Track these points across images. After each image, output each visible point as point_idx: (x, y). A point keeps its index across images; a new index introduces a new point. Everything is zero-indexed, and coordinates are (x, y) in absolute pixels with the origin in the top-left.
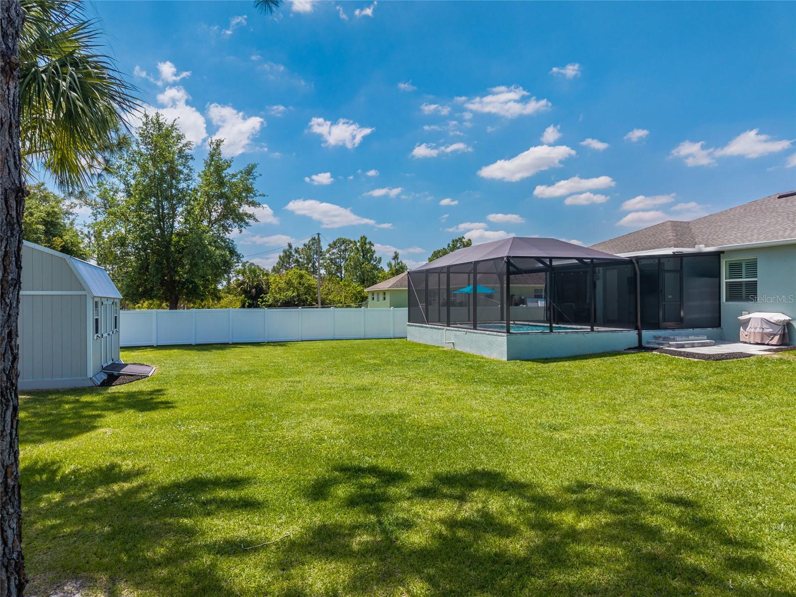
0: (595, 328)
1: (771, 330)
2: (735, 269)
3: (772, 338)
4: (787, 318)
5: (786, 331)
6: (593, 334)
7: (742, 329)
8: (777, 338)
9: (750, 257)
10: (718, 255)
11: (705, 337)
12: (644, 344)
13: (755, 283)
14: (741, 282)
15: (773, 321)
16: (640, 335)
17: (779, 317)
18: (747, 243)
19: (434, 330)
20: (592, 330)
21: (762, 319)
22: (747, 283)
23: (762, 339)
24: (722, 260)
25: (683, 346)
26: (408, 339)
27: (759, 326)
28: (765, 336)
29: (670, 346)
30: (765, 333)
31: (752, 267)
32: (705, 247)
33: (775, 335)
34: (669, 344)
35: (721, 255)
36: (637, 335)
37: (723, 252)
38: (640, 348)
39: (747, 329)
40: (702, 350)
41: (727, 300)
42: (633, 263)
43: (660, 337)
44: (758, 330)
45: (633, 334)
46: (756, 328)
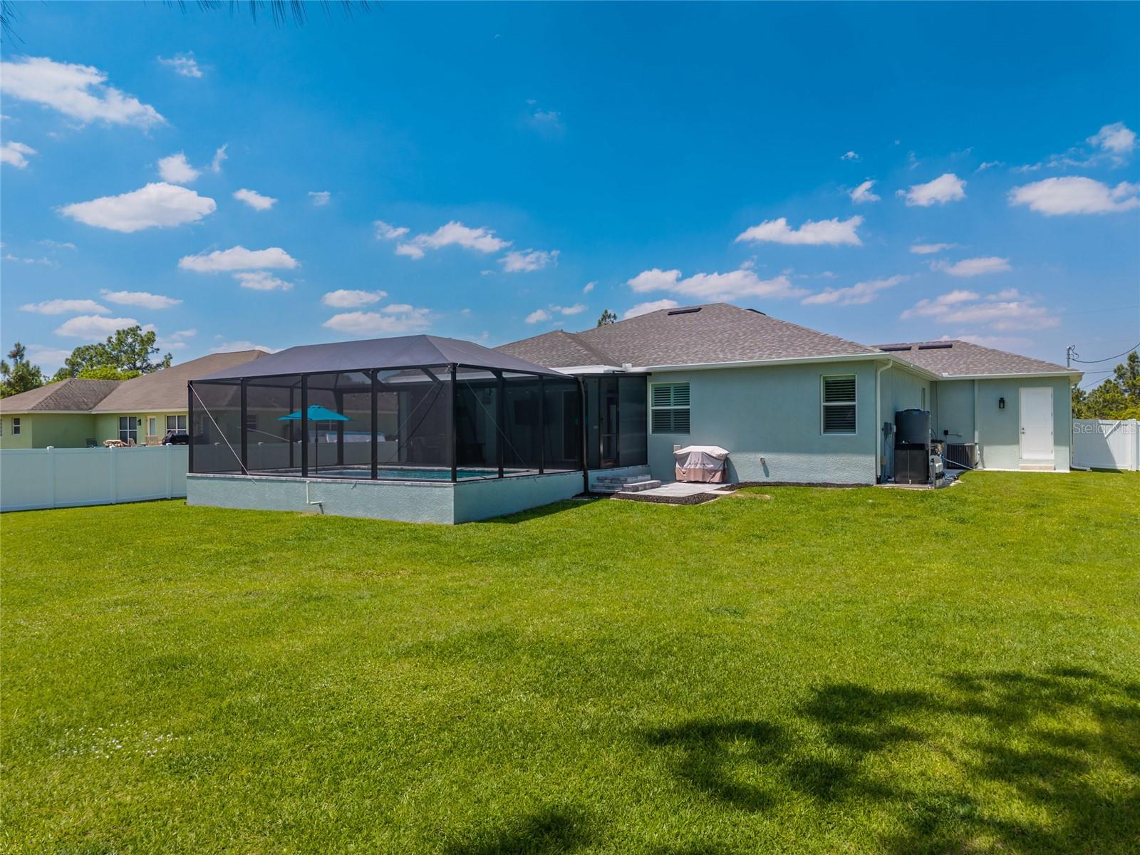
0: (545, 471)
1: (712, 466)
2: (662, 393)
3: (714, 475)
4: (727, 452)
5: (726, 467)
6: (543, 478)
7: (677, 466)
8: (719, 474)
9: (681, 380)
10: (644, 377)
11: (649, 477)
12: (590, 489)
13: (687, 412)
14: (670, 410)
15: (715, 456)
16: (586, 477)
17: (717, 451)
18: (680, 365)
19: (267, 484)
20: (541, 473)
21: (703, 454)
22: (677, 412)
23: (703, 477)
24: (648, 383)
25: (636, 489)
26: (190, 502)
27: (700, 462)
28: (706, 473)
29: (624, 489)
30: (707, 470)
31: (683, 392)
32: (633, 366)
33: (716, 471)
34: (623, 487)
35: (648, 377)
36: (583, 478)
37: (650, 374)
38: (589, 494)
39: (685, 466)
40: (655, 492)
41: (653, 432)
42: (579, 382)
43: (606, 479)
44: (698, 466)
45: (579, 475)
46: (696, 464)
